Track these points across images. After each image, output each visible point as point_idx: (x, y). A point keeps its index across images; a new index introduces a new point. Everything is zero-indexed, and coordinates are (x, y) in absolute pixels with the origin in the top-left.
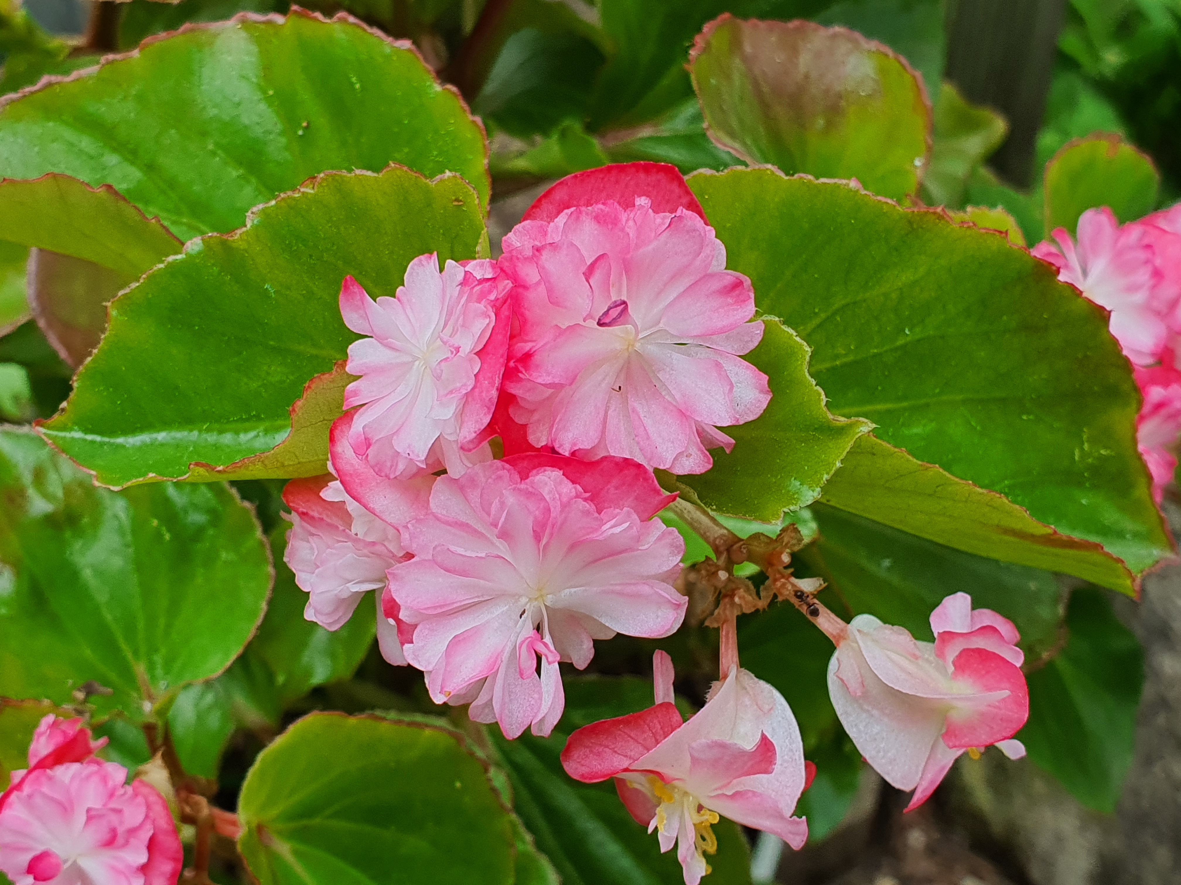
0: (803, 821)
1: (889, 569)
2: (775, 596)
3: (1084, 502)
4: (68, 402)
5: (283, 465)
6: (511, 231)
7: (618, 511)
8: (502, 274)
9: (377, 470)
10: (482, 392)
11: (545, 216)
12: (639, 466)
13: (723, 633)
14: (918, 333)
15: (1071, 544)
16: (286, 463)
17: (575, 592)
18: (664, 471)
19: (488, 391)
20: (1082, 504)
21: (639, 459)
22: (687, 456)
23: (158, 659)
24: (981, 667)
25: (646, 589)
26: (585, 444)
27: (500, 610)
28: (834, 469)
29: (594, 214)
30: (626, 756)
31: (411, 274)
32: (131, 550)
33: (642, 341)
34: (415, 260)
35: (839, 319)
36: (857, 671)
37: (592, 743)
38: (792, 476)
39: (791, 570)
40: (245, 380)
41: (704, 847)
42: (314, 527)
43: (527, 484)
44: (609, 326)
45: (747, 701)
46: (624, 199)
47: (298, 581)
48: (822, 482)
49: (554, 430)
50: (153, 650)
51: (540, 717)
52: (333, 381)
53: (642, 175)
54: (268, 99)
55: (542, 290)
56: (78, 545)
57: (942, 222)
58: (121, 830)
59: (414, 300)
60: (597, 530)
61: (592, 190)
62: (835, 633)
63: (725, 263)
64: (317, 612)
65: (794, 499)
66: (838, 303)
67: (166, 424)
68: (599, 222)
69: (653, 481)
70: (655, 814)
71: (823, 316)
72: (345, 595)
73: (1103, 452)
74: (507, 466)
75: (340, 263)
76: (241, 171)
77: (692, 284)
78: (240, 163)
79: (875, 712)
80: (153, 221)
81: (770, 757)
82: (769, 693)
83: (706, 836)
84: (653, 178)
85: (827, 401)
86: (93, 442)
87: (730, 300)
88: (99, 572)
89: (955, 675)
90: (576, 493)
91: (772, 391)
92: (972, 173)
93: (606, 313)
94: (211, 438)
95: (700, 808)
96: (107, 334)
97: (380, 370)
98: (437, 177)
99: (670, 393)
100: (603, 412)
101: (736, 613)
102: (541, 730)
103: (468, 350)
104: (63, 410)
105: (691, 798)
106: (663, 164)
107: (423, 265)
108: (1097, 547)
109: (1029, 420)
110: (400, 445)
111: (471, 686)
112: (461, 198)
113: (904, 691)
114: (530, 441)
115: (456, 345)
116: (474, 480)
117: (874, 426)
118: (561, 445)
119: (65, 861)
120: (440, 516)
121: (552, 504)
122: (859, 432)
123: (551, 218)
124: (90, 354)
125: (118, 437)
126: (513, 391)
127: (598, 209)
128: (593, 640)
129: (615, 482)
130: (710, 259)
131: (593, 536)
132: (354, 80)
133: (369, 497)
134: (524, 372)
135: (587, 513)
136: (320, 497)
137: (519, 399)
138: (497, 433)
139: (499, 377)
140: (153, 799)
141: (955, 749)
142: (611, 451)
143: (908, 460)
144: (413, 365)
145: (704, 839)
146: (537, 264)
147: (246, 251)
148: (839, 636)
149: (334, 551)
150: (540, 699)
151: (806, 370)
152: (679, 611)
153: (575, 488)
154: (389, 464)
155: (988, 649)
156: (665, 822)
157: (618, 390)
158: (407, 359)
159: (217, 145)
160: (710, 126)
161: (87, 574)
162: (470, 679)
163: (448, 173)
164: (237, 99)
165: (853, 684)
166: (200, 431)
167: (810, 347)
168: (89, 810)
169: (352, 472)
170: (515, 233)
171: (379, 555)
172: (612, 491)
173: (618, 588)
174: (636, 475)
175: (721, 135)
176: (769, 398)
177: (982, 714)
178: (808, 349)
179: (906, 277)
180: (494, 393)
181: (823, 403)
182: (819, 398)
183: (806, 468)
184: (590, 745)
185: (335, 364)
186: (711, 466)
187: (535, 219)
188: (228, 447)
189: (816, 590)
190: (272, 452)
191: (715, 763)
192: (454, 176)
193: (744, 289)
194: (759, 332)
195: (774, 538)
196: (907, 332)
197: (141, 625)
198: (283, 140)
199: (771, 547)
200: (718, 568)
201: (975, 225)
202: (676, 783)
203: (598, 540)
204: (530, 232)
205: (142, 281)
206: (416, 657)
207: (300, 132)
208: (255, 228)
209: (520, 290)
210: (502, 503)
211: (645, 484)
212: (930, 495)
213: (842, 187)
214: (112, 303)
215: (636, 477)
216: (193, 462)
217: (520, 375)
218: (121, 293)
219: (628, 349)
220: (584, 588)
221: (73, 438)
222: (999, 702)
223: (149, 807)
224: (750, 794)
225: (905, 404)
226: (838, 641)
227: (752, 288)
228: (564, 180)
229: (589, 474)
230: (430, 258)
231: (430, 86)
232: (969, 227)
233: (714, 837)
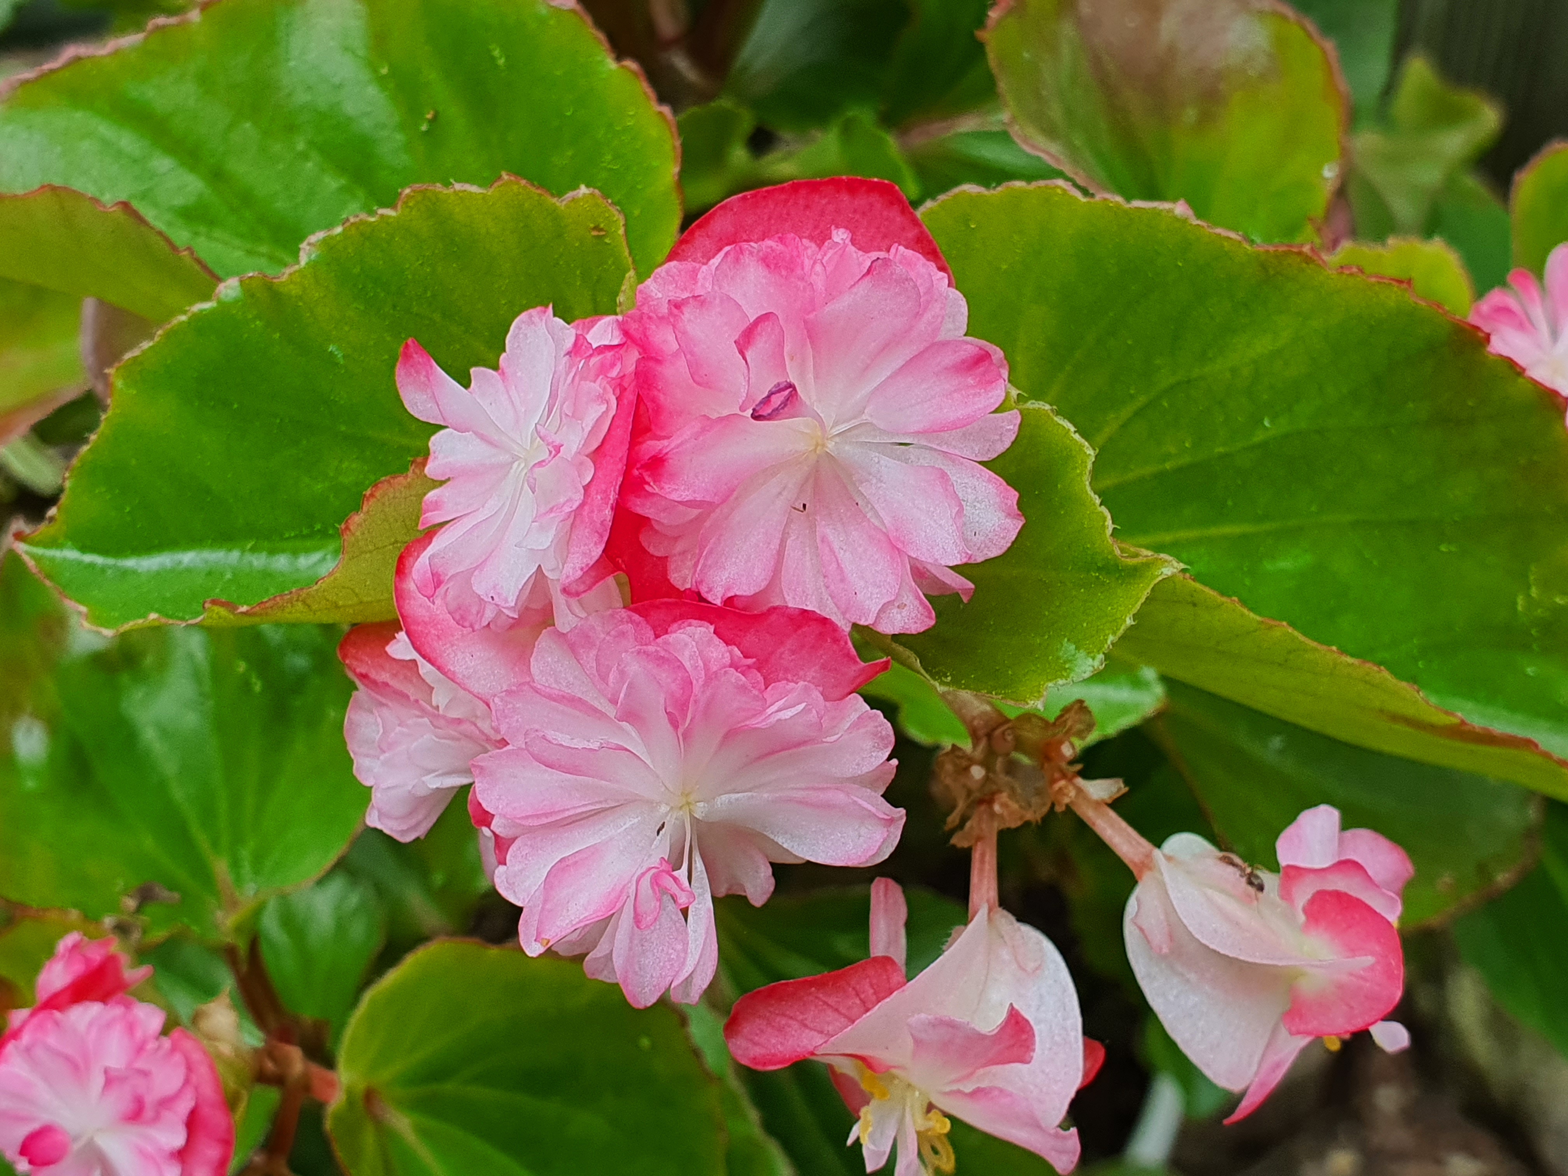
0: (1071, 1135)
1: (1281, 752)
2: (1053, 805)
3: (1530, 670)
4: (59, 509)
5: (337, 607)
6: (650, 277)
7: (792, 685)
8: (629, 342)
9: (458, 617)
10: (593, 511)
11: (699, 255)
12: (825, 621)
13: (976, 856)
14: (1284, 425)
15: (1488, 738)
16: (341, 603)
17: (737, 800)
18: (867, 627)
19: (600, 511)
20: (1526, 675)
21: (830, 612)
22: (898, 607)
23: (245, 853)
24: (1339, 918)
25: (840, 797)
26: (745, 589)
27: (630, 821)
28: (1123, 628)
29: (761, 254)
30: (821, 1032)
31: (515, 336)
32: (211, 703)
33: (837, 439)
34: (523, 316)
35: (1166, 404)
36: (1162, 917)
37: (770, 1012)
38: (1065, 636)
39: (1079, 767)
40: (307, 480)
41: (937, 1162)
42: (382, 695)
43: (658, 645)
44: (769, 419)
45: (1005, 954)
46: (818, 231)
47: (357, 769)
48: (1106, 646)
49: (700, 567)
50: (238, 840)
51: (681, 978)
52: (409, 486)
53: (845, 197)
54: (381, 80)
55: (682, 364)
56: (138, 694)
57: (1311, 266)
58: (150, 1100)
59: (519, 374)
60: (761, 712)
61: (769, 219)
62: (1136, 860)
63: (965, 326)
64: (381, 815)
65: (1065, 669)
66: (1165, 379)
67: (194, 541)
68: (768, 266)
69: (846, 643)
70: (859, 1118)
71: (1142, 400)
72: (421, 792)
73: (1559, 600)
74: (636, 617)
75: (437, 317)
76: (343, 181)
77: (916, 356)
78: (341, 168)
79: (1192, 977)
80: (185, 253)
81: (1026, 1040)
82: (1037, 943)
83: (939, 1147)
84: (861, 201)
85: (1114, 529)
86: (92, 566)
87: (970, 381)
88: (164, 732)
89: (1306, 928)
90: (732, 659)
91: (1023, 515)
92: (1450, 184)
93: (767, 400)
94: (259, 561)
95: (930, 1107)
96: (110, 413)
97: (470, 473)
98: (568, 195)
99: (877, 515)
100: (778, 541)
101: (996, 826)
102: (688, 995)
103: (574, 449)
104: (52, 519)
105: (917, 1093)
106: (876, 180)
107: (533, 323)
108: (1529, 744)
109: (1450, 552)
110: (481, 587)
111: (586, 930)
112: (602, 226)
113: (1222, 952)
114: (672, 581)
115: (557, 443)
116: (588, 637)
117: (1182, 566)
118: (710, 590)
119: (76, 1138)
120: (539, 687)
121: (693, 674)
122: (1158, 576)
123: (708, 257)
124: (85, 441)
125: (126, 557)
126: (640, 511)
127: (767, 247)
128: (772, 864)
129: (790, 643)
130: (940, 319)
131: (753, 722)
132: (496, 53)
133: (448, 655)
134: (652, 484)
135: (743, 689)
136: (386, 653)
137: (653, 522)
138: (622, 570)
139: (614, 491)
140: (196, 1056)
141: (1299, 1037)
142: (788, 598)
143: (1242, 615)
144: (511, 468)
145: (935, 1151)
146: (674, 327)
147: (300, 298)
148: (1143, 863)
149: (405, 730)
150: (685, 951)
151: (1087, 483)
152: (892, 829)
153: (731, 653)
154: (474, 610)
155: (1352, 893)
156: (870, 1129)
157: (802, 509)
158: (504, 458)
159: (311, 143)
160: (1013, 120)
161: (149, 735)
162: (581, 921)
163: (583, 190)
164: (336, 80)
165: (1158, 937)
166: (243, 551)
167: (1094, 449)
168: (106, 1071)
169: (427, 619)
170: (655, 280)
171: (469, 737)
172: (786, 655)
173: (799, 795)
174: (821, 634)
175: (1031, 131)
176: (1021, 524)
177: (1341, 987)
178: (1091, 452)
179: (1262, 345)
180: (608, 514)
181: (1109, 531)
182: (1103, 525)
183: (1085, 625)
184: (768, 1014)
185: (413, 462)
186: (933, 623)
187: (685, 259)
188: (282, 574)
189: (1110, 797)
190: (315, 588)
191: (945, 1047)
192: (591, 194)
193: (991, 363)
194: (1012, 427)
195: (1052, 720)
196: (1266, 423)
197: (223, 806)
198: (399, 137)
199: (1050, 733)
200: (971, 761)
201: (1361, 270)
202: (894, 1071)
203: (758, 728)
204: (677, 278)
205: (157, 339)
206: (510, 886)
207: (424, 127)
208: (313, 265)
209: (651, 364)
210: (622, 673)
211: (835, 647)
212: (1280, 665)
213: (1163, 214)
214: (117, 369)
215: (821, 636)
216: (208, 600)
217: (647, 487)
218: (128, 356)
219: (815, 450)
220: (750, 794)
221: (65, 559)
222: (1364, 970)
223: (190, 1068)
224: (996, 1093)
225: (1267, 526)
226: (1141, 872)
227: (1005, 362)
228: (727, 203)
229: (752, 631)
230: (545, 312)
231: (601, 62)
232: (1351, 274)
233: (951, 1150)
